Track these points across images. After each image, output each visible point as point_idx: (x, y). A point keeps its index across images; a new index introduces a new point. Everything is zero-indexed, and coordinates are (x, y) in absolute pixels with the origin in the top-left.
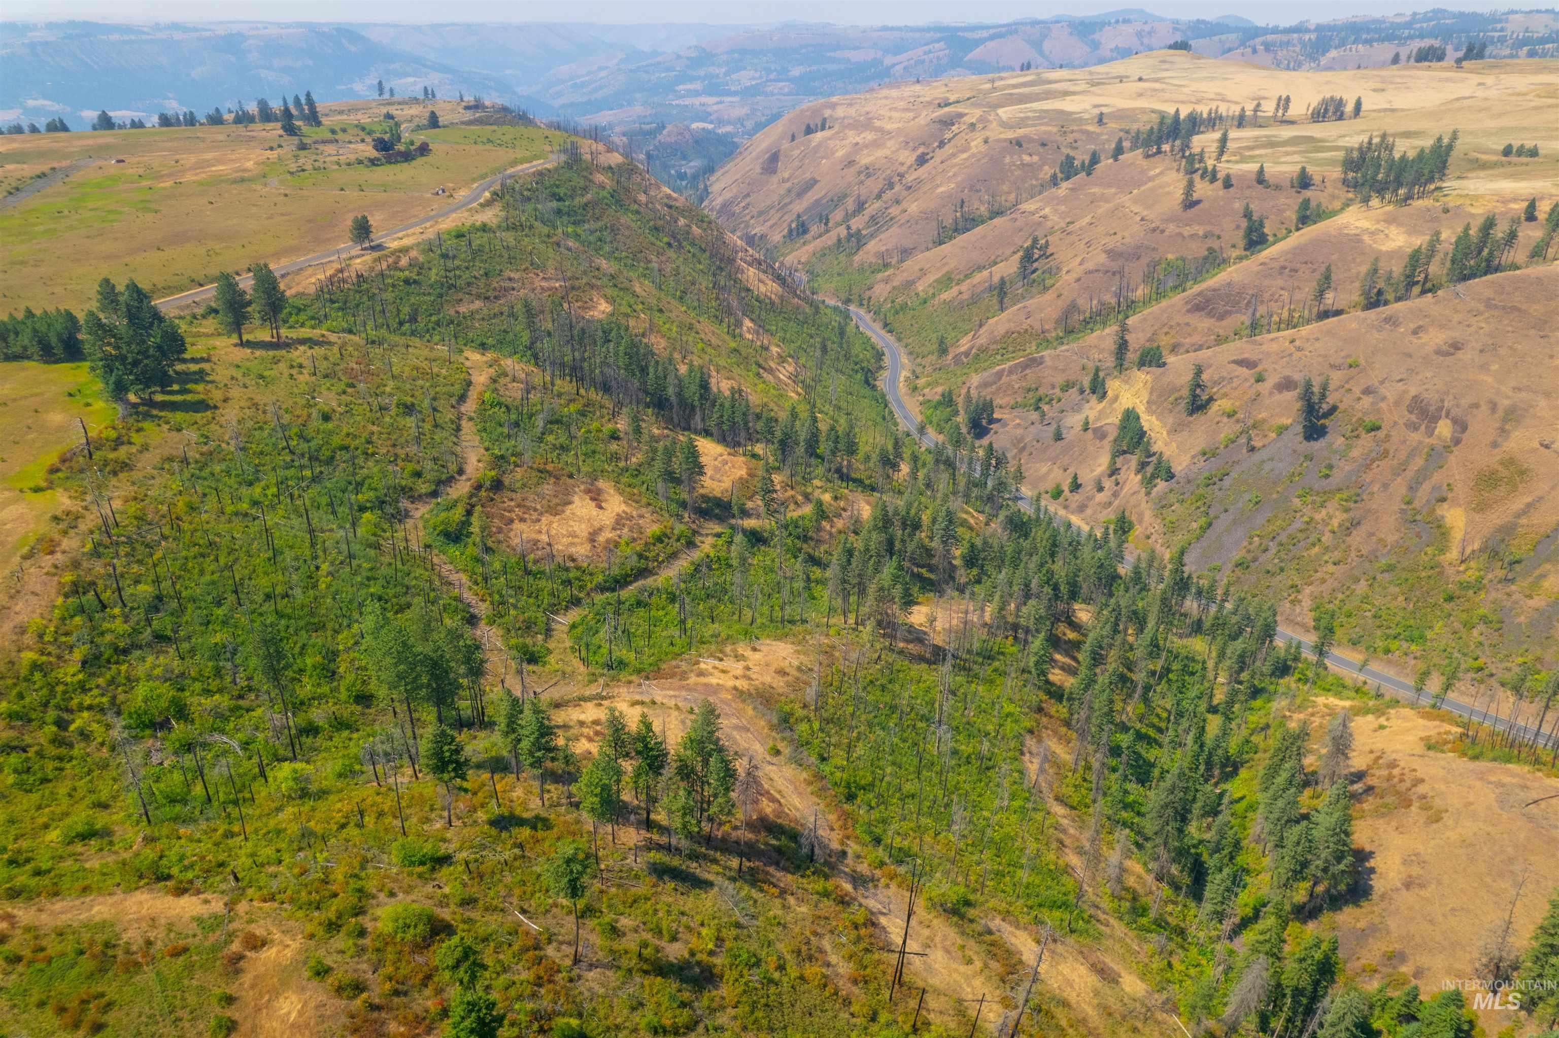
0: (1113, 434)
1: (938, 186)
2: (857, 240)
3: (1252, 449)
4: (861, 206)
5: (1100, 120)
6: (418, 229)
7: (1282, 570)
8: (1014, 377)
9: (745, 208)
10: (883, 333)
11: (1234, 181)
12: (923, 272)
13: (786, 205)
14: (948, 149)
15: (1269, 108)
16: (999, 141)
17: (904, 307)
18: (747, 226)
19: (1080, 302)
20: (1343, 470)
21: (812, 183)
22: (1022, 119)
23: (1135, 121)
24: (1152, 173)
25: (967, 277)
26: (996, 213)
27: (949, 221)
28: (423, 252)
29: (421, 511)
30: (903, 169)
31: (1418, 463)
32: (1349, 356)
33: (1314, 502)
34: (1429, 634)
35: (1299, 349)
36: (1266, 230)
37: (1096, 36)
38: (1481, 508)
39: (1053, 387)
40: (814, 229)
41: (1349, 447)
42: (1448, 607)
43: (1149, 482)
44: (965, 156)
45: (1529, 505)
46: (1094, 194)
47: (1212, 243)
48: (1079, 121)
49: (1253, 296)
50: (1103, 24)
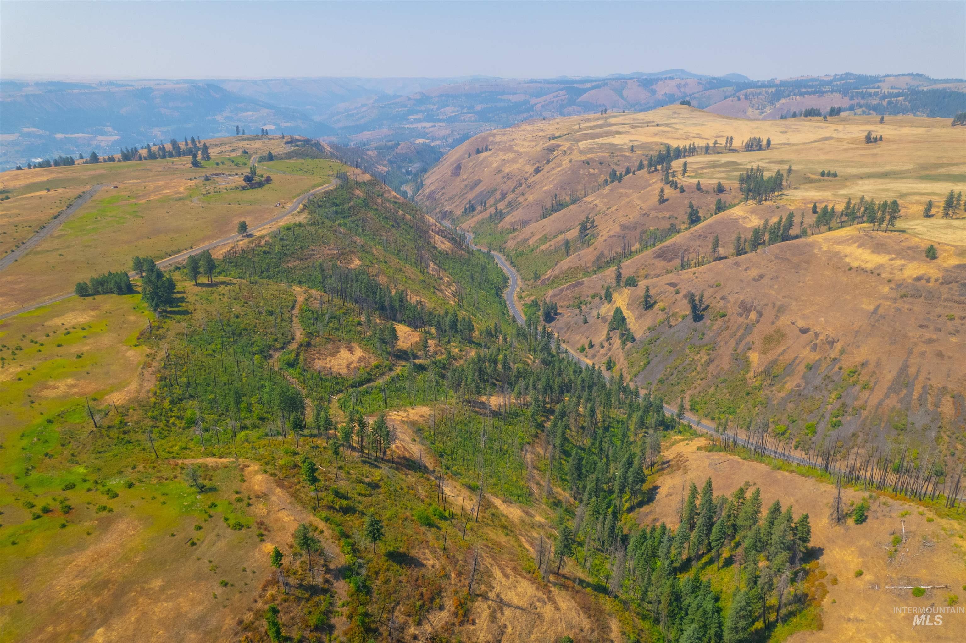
0: (610, 319)
1: (544, 186)
2: (500, 215)
3: (671, 326)
4: (504, 196)
5: (632, 149)
6: (268, 226)
7: (678, 383)
8: (569, 292)
9: (442, 195)
10: (510, 267)
11: (685, 189)
12: (533, 234)
13: (464, 194)
14: (551, 165)
15: (721, 143)
16: (577, 161)
17: (522, 253)
18: (443, 206)
19: (606, 252)
20: (710, 335)
21: (479, 182)
22: (591, 149)
23: (651, 149)
24: (651, 182)
25: (555, 237)
26: (574, 201)
27: (549, 205)
28: (271, 237)
29: (277, 355)
30: (527, 175)
31: (741, 332)
32: (717, 281)
33: (695, 351)
34: (738, 411)
35: (696, 278)
36: (700, 214)
38: (765, 352)
39: (588, 297)
40: (479, 208)
41: (713, 325)
42: (747, 398)
43: (624, 343)
44: (559, 169)
45: (784, 351)
46: (622, 193)
47: (673, 221)
48: (621, 150)
49: (686, 250)
50: (657, 80)
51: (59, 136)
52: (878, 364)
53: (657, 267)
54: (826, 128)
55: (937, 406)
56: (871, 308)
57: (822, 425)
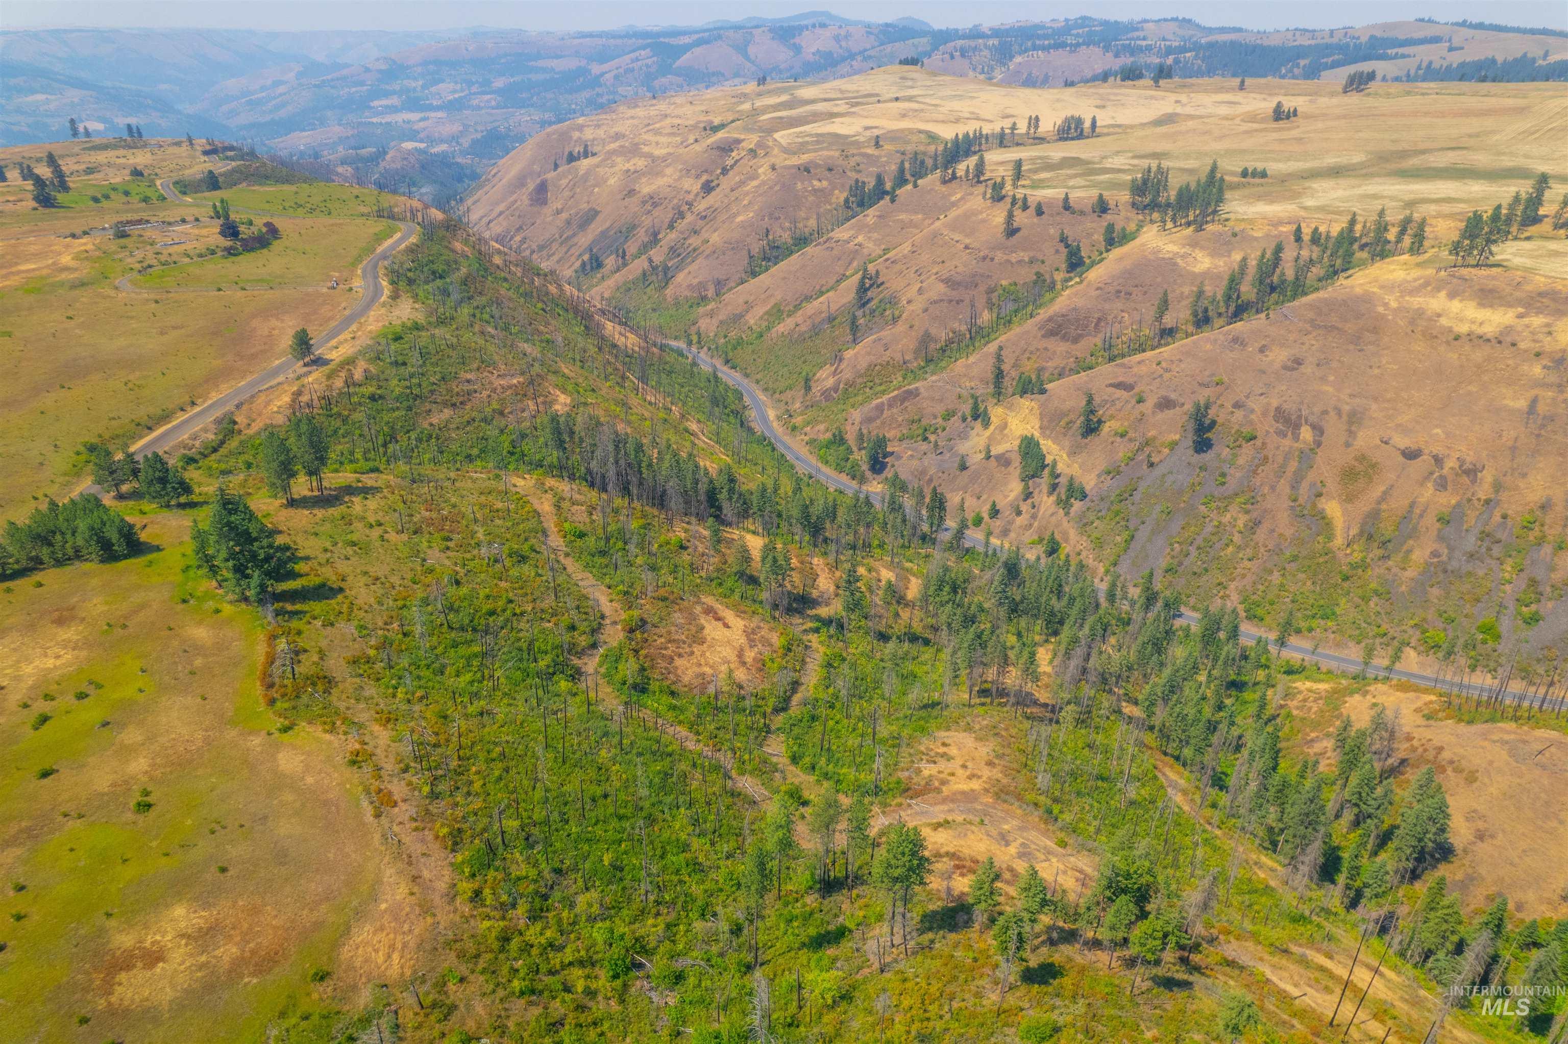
0: (1017, 460)
1: (735, 215)
2: (665, 274)
3: (1151, 465)
4: (654, 239)
5: (877, 143)
6: (346, 335)
7: (1206, 570)
8: (895, 410)
9: (522, 242)
10: (727, 369)
11: (1045, 209)
12: (749, 306)
13: (569, 237)
14: (733, 178)
15: (1022, 128)
16: (785, 167)
17: (739, 342)
19: (933, 331)
20: (1235, 477)
21: (593, 213)
22: (802, 144)
23: (908, 142)
24: (953, 199)
25: (797, 307)
26: (802, 241)
27: (756, 250)
28: (370, 361)
29: (591, 664)
30: (690, 197)
31: (1293, 465)
32: (1213, 375)
33: (1218, 508)
34: (1338, 611)
35: (1167, 370)
36: (1083, 254)
37: (797, 40)
39: (935, 417)
40: (610, 262)
41: (1235, 456)
42: (1346, 585)
43: (1065, 504)
44: (755, 183)
45: (1385, 493)
46: (902, 221)
47: (1037, 267)
48: (857, 144)
49: (1099, 320)
50: (801, 29)
53: (1055, 352)
54: (1163, 98)
56: (1522, 404)
57: (1505, 622)
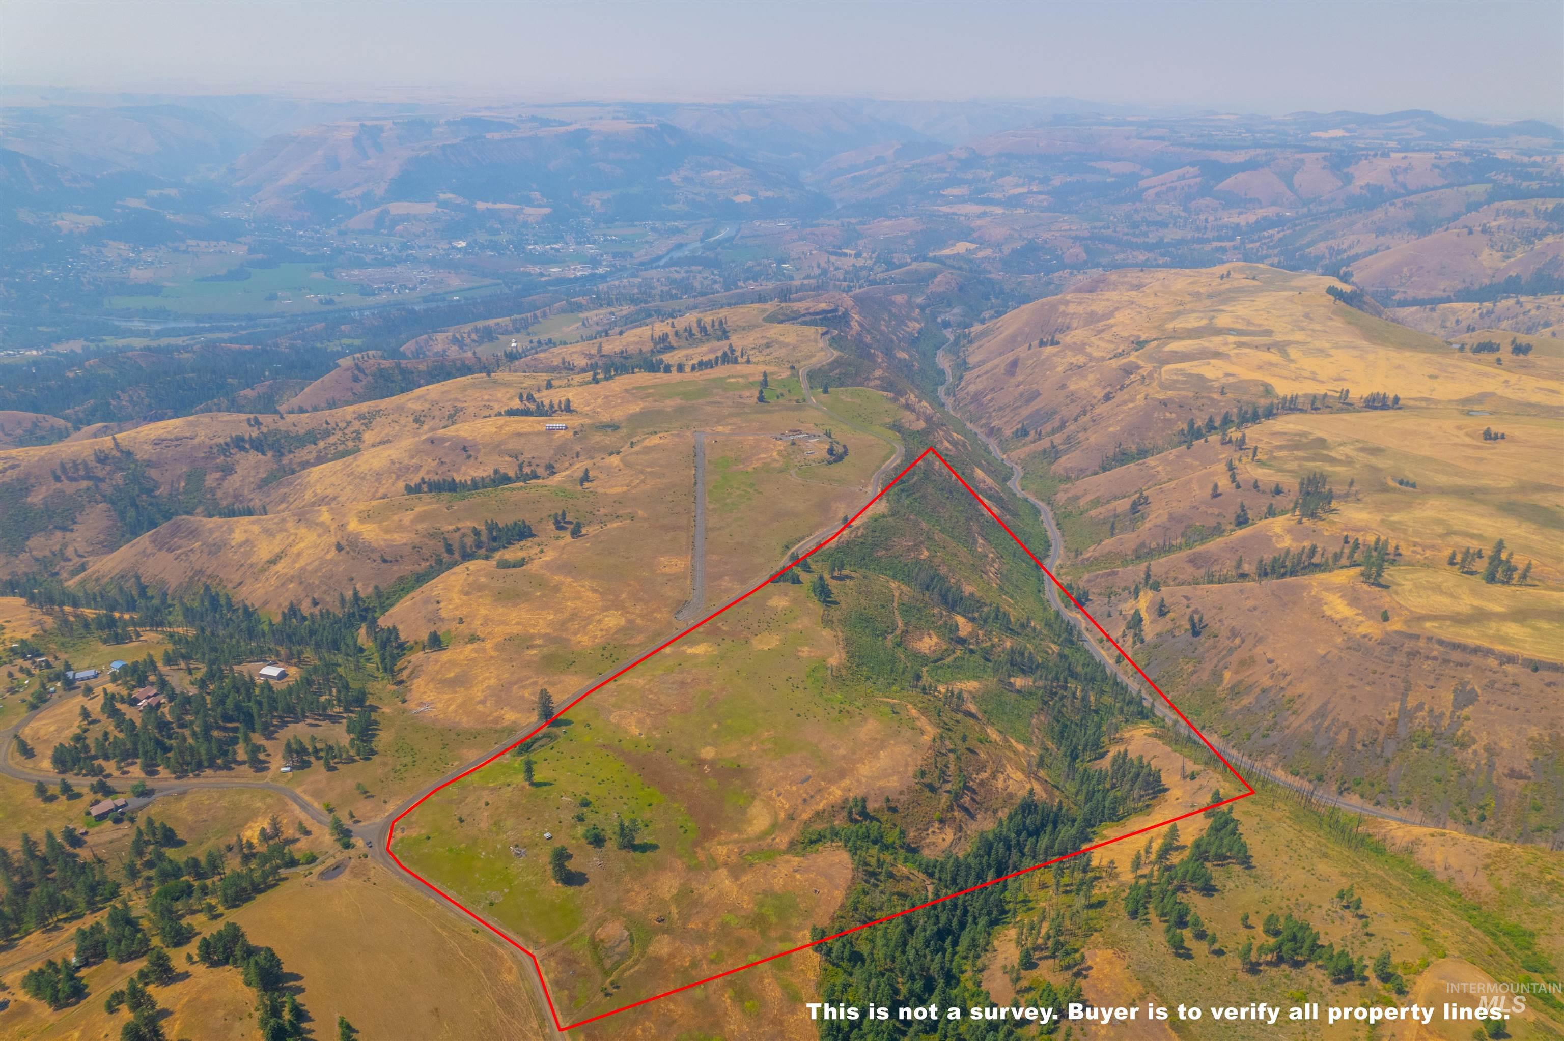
0: (1129, 618)
1: (1110, 426)
2: (1056, 454)
3: (1173, 637)
5: (1223, 389)
6: (862, 516)
8: (1103, 579)
9: (991, 401)
10: (1055, 528)
11: (1242, 484)
12: (1086, 492)
13: (1017, 407)
14: (1124, 395)
16: (1154, 399)
17: (1070, 514)
18: (990, 417)
19: (1147, 542)
20: (1201, 649)
21: (1037, 393)
22: (1176, 380)
23: (1247, 392)
25: (1108, 502)
27: (1111, 453)
28: (865, 529)
30: (1094, 402)
31: (1225, 652)
32: (1219, 602)
33: (1186, 662)
36: (1249, 516)
37: (1351, 170)
38: (1237, 672)
39: (1119, 588)
40: (1033, 434)
41: (1205, 642)
43: (1135, 643)
44: (1131, 405)
45: (1250, 674)
46: (1187, 462)
47: (1220, 520)
48: (1210, 388)
49: (1216, 560)
50: (1359, 156)
51: (481, 206)
52: (1310, 698)
53: (1185, 573)
54: (1490, 376)
55: (1337, 734)
56: (1323, 653)
57: (1256, 734)
